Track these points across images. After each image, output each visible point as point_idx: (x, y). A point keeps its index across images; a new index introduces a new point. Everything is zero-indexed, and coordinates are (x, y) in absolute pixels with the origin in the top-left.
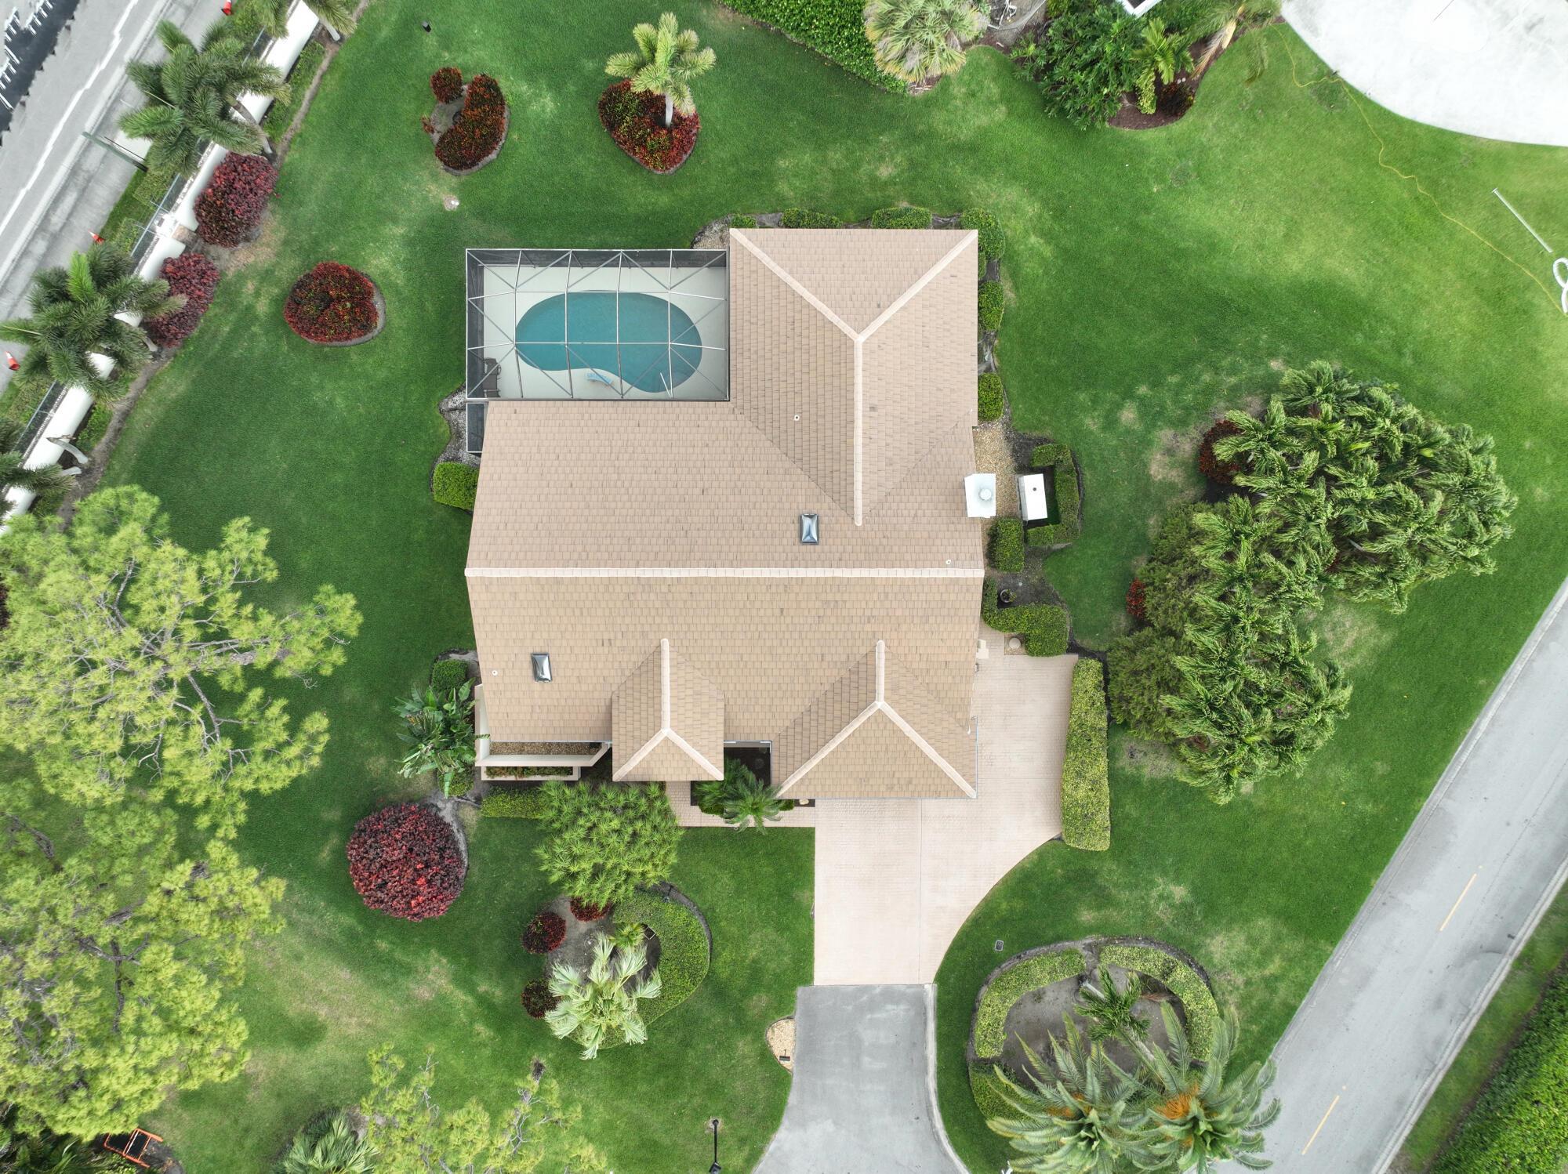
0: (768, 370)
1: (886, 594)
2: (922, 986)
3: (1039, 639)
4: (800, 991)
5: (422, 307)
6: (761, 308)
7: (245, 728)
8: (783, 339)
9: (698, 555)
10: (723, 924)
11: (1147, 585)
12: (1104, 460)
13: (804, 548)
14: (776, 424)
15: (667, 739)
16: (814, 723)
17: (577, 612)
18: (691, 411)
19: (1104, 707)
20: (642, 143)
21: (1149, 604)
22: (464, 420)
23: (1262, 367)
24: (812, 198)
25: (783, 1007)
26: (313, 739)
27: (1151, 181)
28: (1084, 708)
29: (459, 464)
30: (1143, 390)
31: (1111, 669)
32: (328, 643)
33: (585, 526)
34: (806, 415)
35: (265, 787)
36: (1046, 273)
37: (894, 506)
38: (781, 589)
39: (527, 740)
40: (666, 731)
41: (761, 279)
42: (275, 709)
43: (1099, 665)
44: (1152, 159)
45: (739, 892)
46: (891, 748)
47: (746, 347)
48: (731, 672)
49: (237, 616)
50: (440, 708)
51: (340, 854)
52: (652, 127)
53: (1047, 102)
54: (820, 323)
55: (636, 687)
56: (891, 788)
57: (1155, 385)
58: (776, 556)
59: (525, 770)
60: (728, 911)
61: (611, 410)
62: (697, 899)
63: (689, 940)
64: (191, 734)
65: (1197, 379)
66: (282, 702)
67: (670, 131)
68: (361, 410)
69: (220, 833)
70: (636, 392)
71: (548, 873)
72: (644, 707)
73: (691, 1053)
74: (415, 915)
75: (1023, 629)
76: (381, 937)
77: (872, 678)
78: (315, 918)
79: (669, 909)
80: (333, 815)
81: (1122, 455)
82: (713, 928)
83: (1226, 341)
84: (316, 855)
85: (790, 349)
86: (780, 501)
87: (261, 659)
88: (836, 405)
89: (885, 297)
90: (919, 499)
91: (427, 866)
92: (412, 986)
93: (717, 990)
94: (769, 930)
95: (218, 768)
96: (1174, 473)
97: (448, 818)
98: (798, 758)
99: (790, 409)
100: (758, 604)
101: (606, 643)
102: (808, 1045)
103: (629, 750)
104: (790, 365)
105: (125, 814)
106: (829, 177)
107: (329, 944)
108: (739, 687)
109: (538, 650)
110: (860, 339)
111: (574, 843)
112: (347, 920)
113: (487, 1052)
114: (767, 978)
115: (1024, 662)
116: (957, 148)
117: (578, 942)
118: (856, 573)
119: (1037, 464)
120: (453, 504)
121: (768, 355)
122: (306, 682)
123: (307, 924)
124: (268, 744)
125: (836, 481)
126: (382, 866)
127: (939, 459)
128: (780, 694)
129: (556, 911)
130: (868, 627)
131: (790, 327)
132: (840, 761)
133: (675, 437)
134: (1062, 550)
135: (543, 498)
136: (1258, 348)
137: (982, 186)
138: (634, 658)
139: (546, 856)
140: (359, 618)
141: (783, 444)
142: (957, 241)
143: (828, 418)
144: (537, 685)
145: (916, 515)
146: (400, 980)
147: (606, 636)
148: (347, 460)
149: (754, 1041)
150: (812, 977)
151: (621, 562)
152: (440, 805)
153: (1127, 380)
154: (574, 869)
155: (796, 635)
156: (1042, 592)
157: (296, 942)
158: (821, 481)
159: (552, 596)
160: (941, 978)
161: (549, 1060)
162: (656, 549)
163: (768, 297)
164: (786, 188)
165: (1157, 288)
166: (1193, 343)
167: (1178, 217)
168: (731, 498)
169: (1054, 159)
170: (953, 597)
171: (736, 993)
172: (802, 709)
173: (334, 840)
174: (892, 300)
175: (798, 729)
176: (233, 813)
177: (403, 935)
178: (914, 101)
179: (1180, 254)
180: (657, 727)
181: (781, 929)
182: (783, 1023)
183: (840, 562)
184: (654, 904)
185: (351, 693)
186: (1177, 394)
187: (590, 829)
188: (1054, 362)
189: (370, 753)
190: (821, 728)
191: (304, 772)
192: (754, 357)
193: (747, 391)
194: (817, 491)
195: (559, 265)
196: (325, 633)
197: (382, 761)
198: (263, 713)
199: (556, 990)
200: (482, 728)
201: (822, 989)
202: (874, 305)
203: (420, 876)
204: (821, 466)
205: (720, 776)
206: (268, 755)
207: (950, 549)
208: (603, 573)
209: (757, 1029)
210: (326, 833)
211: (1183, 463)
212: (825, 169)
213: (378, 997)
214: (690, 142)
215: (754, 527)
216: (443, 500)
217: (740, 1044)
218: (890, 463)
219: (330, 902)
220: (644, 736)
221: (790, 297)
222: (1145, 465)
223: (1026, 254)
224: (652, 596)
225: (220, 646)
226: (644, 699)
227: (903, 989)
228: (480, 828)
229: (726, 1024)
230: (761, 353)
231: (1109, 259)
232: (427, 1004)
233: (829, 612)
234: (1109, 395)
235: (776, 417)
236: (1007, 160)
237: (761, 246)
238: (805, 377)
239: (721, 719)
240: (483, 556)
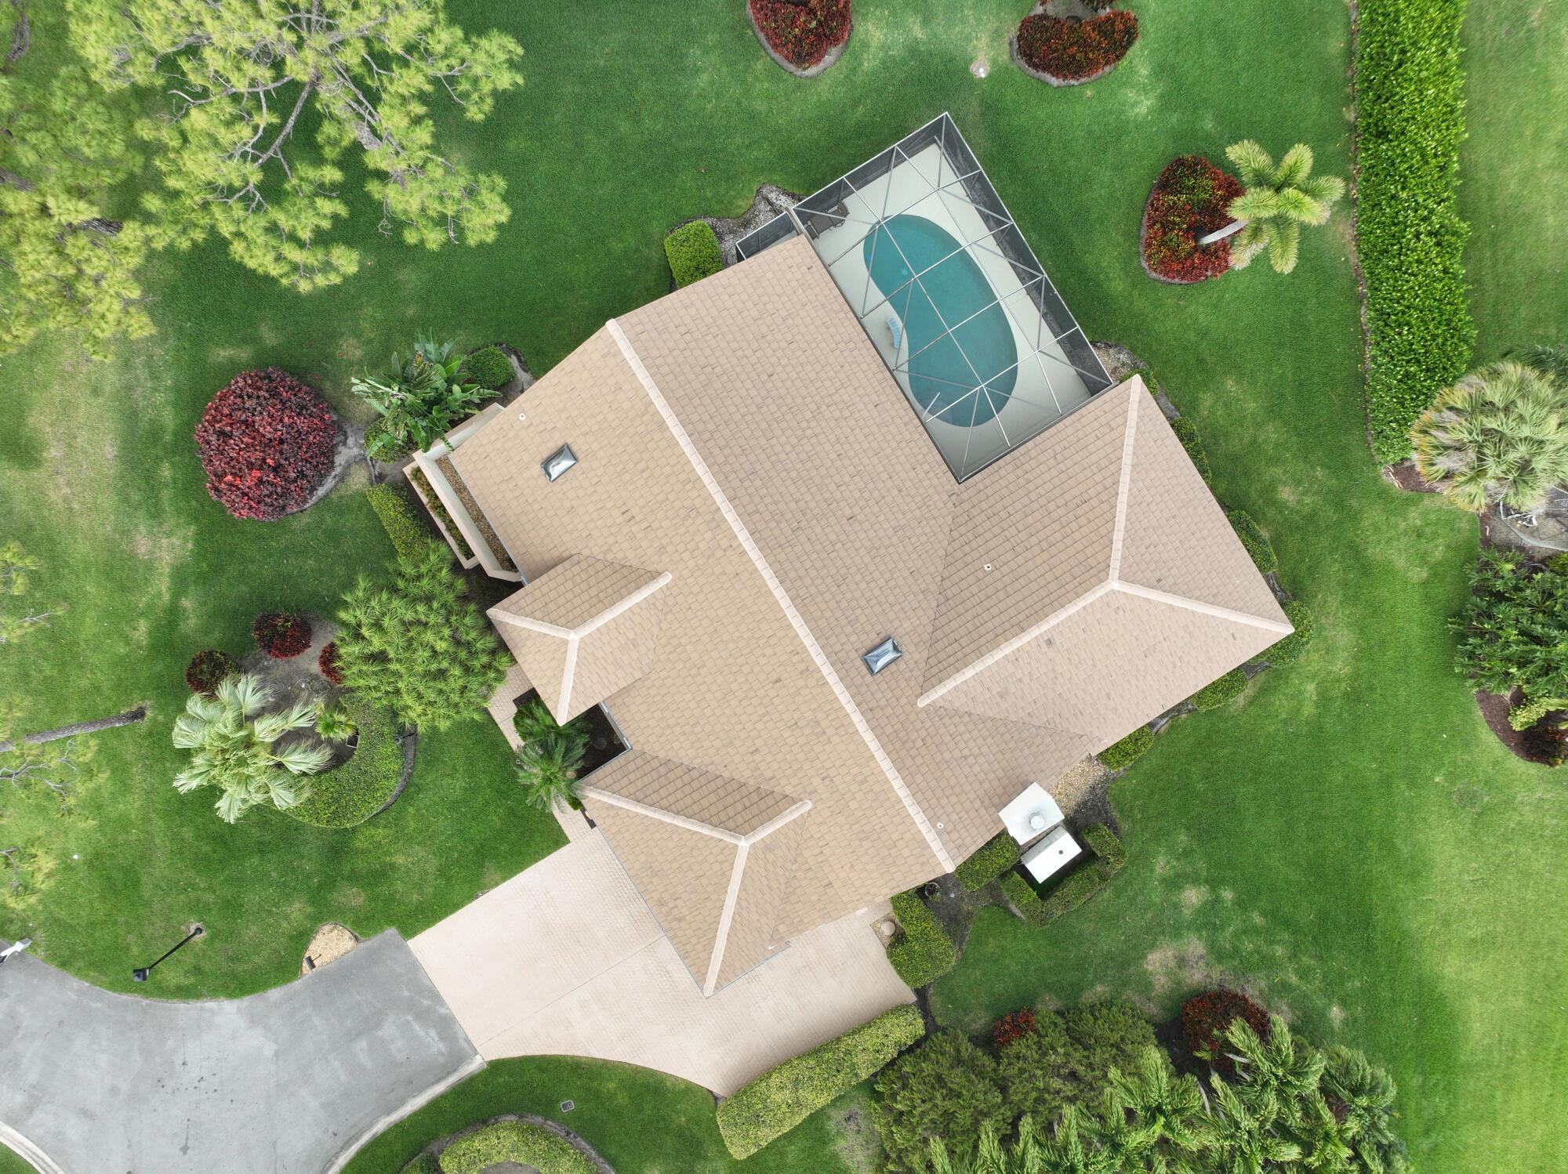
0: (1018, 506)
1: (865, 781)
2: (476, 1053)
3: (910, 953)
4: (391, 932)
5: (856, 103)
6: (1077, 458)
7: (287, 186)
8: (1060, 502)
9: (782, 557)
10: (411, 810)
11: (1036, 1031)
12: (1132, 900)
13: (859, 663)
14: (967, 549)
15: (566, 642)
16: (679, 783)
17: (642, 466)
18: (925, 450)
19: (882, 1064)
20: (1167, 227)
21: (1017, 1047)
22: (765, 220)
23: (1325, 1001)
24: (1214, 436)
25: (363, 925)
26: (327, 267)
27: (1443, 771)
28: (869, 1045)
29: (716, 243)
30: (1228, 895)
31: (926, 1046)
32: (442, 221)
33: (737, 417)
34: (997, 574)
35: (238, 249)
36: (1285, 722)
37: (961, 728)
38: (802, 667)
39: (473, 493)
40: (574, 637)
41: (1108, 438)
42: (329, 207)
43: (922, 1032)
44: (1467, 757)
45: (454, 805)
46: (704, 881)
47: (1027, 467)
48: (679, 665)
49: (404, 100)
50: (450, 381)
51: (233, 368)
52: (1189, 228)
53: (1459, 615)
54: (1103, 531)
55: (601, 576)
56: (661, 903)
57: (1240, 904)
58: (833, 639)
59: (441, 509)
60: (427, 807)
61: (874, 367)
62: (420, 767)
63: (370, 787)
64: (237, 127)
65: (1272, 943)
66: (342, 210)
67: (1196, 249)
68: (709, 107)
69: (151, 230)
70: (904, 379)
71: (345, 605)
72: (585, 596)
73: (255, 861)
74: (216, 489)
75: (909, 931)
76: (172, 464)
77: (766, 816)
78: (149, 384)
79: (390, 748)
80: (270, 336)
81: (1149, 915)
82: (400, 802)
83: (1329, 948)
84: (217, 345)
85: (1055, 515)
86: (892, 606)
87: (377, 157)
88: (1029, 601)
89: (1171, 581)
90: (985, 749)
91: (276, 470)
92: (142, 528)
93: (338, 848)
94: (434, 862)
95: (221, 182)
96: (1163, 980)
97: (340, 460)
98: (632, 788)
99: (993, 554)
100: (769, 651)
101: (627, 516)
102: (342, 975)
103: (528, 610)
104: (1039, 526)
105: (100, 109)
106: (1246, 440)
107: (131, 416)
108: (668, 682)
109: (575, 448)
110: (1114, 584)
111: (393, 614)
112: (169, 419)
113: (122, 650)
114: (384, 890)
115: (875, 952)
116: (1355, 551)
117: (298, 672)
118: (868, 736)
119: (1089, 840)
120: (671, 261)
121: (1033, 496)
122: (384, 222)
123: (137, 378)
124: (284, 222)
125: (950, 650)
126: (245, 422)
127: (1038, 741)
128: (687, 729)
129: (315, 629)
130: (816, 781)
131: (1077, 501)
132: (657, 836)
133: (888, 451)
134: (1014, 915)
135: (739, 353)
136: (1342, 984)
137: (1333, 601)
138: (630, 554)
139: (360, 594)
140: (490, 237)
141: (951, 569)
142: (1271, 618)
143: (1010, 601)
144: (537, 469)
145: (965, 758)
146: (141, 513)
147: (634, 511)
148: (648, 123)
149: (309, 917)
150: (414, 934)
151: (723, 481)
152: (351, 441)
153: (1229, 873)
154: (365, 632)
155: (761, 711)
156: (958, 923)
157: (112, 380)
158: (939, 634)
159: (641, 428)
160: (497, 1067)
161: (155, 719)
162: (761, 508)
163: (1094, 458)
164: (1207, 404)
165: (1340, 844)
166: (1306, 916)
167: (1424, 820)
168: (862, 552)
169: (1405, 657)
170: (906, 852)
171: (346, 869)
172: (686, 762)
173: (244, 354)
174: (1172, 590)
175: (662, 770)
176: (184, 231)
177: (189, 488)
178: (1376, 479)
179: (1387, 845)
180: (572, 624)
181: (443, 872)
182: (347, 935)
183: (868, 712)
184: (385, 729)
185: (409, 277)
186: (1245, 932)
187: (419, 622)
188: (1200, 786)
189: (358, 336)
190: (679, 795)
191: (284, 282)
192: (1022, 482)
193: (982, 496)
194: (926, 637)
195: (986, 218)
196: (450, 210)
197: (359, 353)
198: (316, 195)
199: (224, 691)
200: (455, 436)
201: (408, 952)
202: (1158, 575)
203: (261, 468)
204: (954, 624)
205: (562, 720)
206: (273, 229)
207: (954, 817)
208: (701, 469)
209: (323, 913)
210: (245, 341)
211: (1179, 983)
212: (1251, 431)
213: (108, 501)
214: (1198, 277)
215: (849, 596)
216: (669, 250)
217: (297, 905)
218: (1002, 695)
219: (177, 389)
220: (554, 616)
221: (1108, 482)
222: (1153, 946)
223: (1291, 691)
224: (708, 535)
225: (360, 103)
226: (593, 591)
227: (460, 1035)
228: (351, 497)
229: (309, 877)
230: (1031, 486)
231: (1337, 777)
232: (133, 556)
233: (807, 731)
234: (1202, 865)
235: (974, 544)
236: (1375, 610)
237: (1140, 417)
238: (1037, 550)
239: (623, 684)
240: (639, 328)
